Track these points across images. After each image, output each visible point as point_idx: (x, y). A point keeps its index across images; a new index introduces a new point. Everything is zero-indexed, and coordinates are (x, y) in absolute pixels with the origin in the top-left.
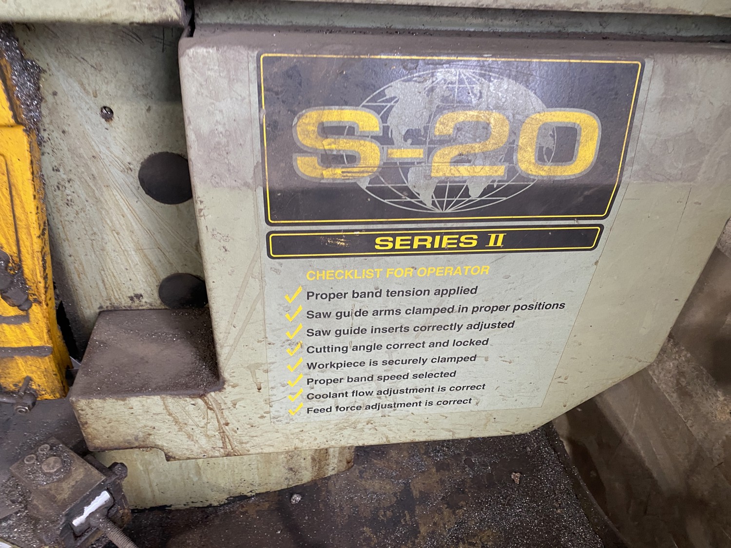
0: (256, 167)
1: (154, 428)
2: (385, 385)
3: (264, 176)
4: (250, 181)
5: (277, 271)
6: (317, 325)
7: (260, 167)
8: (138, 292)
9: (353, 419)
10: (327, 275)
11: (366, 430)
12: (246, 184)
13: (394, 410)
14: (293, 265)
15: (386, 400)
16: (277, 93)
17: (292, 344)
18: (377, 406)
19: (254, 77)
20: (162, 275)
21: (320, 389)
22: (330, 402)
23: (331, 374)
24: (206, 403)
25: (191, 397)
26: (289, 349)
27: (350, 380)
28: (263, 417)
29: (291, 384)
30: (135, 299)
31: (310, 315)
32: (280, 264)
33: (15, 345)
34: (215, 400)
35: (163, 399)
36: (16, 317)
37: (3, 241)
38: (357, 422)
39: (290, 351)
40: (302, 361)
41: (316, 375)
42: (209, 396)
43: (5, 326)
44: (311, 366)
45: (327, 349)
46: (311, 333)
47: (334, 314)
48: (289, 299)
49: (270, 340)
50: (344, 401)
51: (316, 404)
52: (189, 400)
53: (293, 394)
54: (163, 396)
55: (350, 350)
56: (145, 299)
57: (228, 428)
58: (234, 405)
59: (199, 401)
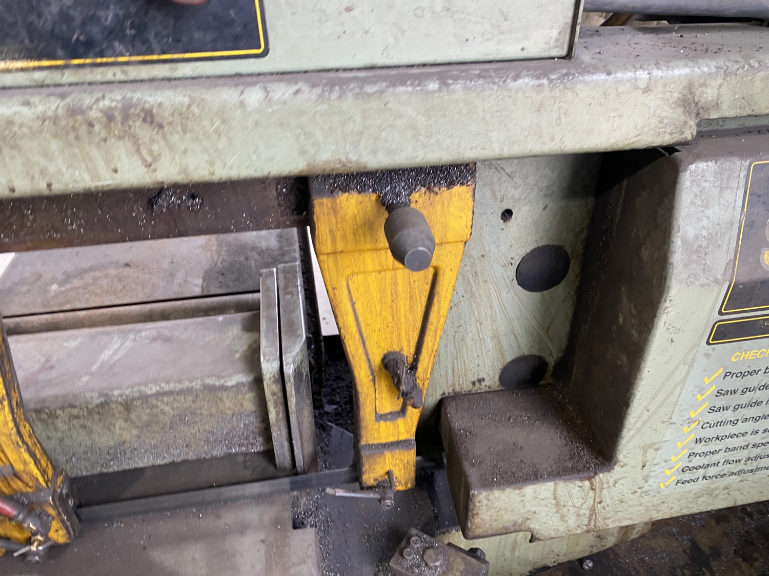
0: (728, 264)
1: (535, 513)
2: (755, 452)
3: (733, 271)
4: (720, 277)
5: (708, 356)
6: (721, 402)
7: (731, 264)
8: (481, 377)
9: (713, 486)
10: (749, 355)
11: (720, 496)
12: (716, 281)
13: (754, 474)
14: (724, 348)
15: (751, 465)
16: (759, 196)
17: (690, 421)
18: (740, 472)
19: (742, 183)
20: (509, 359)
21: (697, 461)
22: (701, 472)
23: (712, 447)
24: (592, 484)
25: (581, 480)
26: (686, 427)
27: (728, 449)
28: (635, 492)
29: (673, 459)
30: (477, 384)
31: (719, 393)
32: (714, 349)
33: (384, 441)
34: (601, 480)
35: (556, 484)
36: (391, 413)
37: (405, 344)
38: (716, 489)
39: (686, 429)
40: (693, 437)
41: (700, 448)
42: (597, 478)
43: (382, 423)
44: (698, 441)
45: (720, 423)
46: (712, 410)
47: (740, 391)
48: (707, 381)
49: (673, 420)
50: (711, 471)
51: (687, 476)
52: (578, 483)
53: (670, 469)
54: (557, 481)
55: (740, 422)
56: (486, 383)
57: (599, 506)
58: (615, 483)
59: (586, 483)
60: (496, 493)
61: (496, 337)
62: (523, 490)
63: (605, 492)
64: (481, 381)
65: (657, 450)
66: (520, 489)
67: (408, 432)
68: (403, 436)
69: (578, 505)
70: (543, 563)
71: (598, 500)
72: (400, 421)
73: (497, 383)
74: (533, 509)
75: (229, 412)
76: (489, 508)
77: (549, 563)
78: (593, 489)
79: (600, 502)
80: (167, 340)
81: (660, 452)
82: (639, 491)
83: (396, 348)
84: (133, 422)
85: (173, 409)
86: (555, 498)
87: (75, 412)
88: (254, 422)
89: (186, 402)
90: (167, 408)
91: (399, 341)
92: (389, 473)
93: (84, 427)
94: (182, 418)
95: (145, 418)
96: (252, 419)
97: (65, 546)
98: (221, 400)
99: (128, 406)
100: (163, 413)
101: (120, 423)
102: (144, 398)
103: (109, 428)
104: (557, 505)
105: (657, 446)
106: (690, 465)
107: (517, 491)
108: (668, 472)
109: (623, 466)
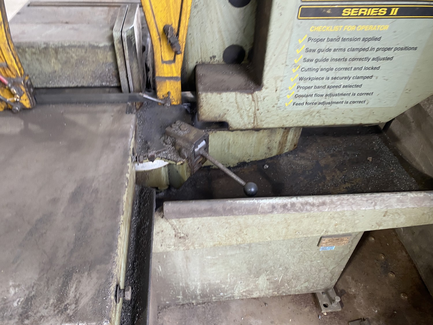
1: (228, 110)
2: (330, 91)
5: (299, 26)
6: (309, 56)
8: (214, 54)
9: (312, 109)
10: (319, 29)
11: (316, 117)
13: (331, 106)
14: (306, 23)
15: (329, 100)
17: (296, 66)
18: (323, 103)
20: (227, 46)
21: (302, 92)
22: (304, 100)
23: (308, 84)
24: (253, 97)
25: (248, 93)
26: (293, 69)
27: (316, 87)
28: (274, 107)
29: (290, 88)
30: (212, 58)
31: (308, 50)
32: (301, 23)
33: (166, 76)
34: (257, 96)
35: (236, 94)
36: (169, 61)
37: (173, 21)
38: (313, 112)
39: (294, 71)
40: (297, 76)
41: (302, 84)
42: (255, 93)
43: (165, 65)
44: (301, 79)
45: (310, 69)
46: (305, 60)
47: (317, 50)
48: (300, 42)
49: (287, 63)
50: (310, 100)
51: (298, 101)
52: (246, 95)
53: (290, 94)
54: (237, 92)
55: (319, 70)
56: (217, 59)
57: (258, 112)
58: (264, 99)
59: (250, 96)
60: (209, 95)
61: (220, 32)
62: (221, 95)
63: (259, 103)
64: (214, 57)
65: (282, 81)
66: (220, 94)
67: (177, 72)
68: (175, 75)
69: (248, 109)
70: (243, 159)
71: (257, 108)
72: (173, 65)
73: (222, 60)
74: (227, 108)
75: (101, 62)
76: (207, 104)
77: (246, 160)
78: (254, 100)
79: (258, 110)
80: (76, 30)
81: (283, 82)
82: (276, 106)
83: (169, 23)
84: (59, 60)
85: (76, 55)
86: (237, 103)
87: (34, 50)
88: (112, 68)
89: (82, 52)
90: (74, 55)
91: (171, 19)
92: (169, 93)
93: (38, 59)
94: (81, 61)
95: (64, 59)
96: (111, 67)
97: (29, 109)
98: (97, 53)
99: (56, 50)
100: (72, 57)
101: (53, 60)
102: (63, 47)
103: (49, 62)
104: (238, 107)
105: (281, 79)
106: (299, 94)
107: (219, 95)
108: (288, 97)
109: (266, 88)
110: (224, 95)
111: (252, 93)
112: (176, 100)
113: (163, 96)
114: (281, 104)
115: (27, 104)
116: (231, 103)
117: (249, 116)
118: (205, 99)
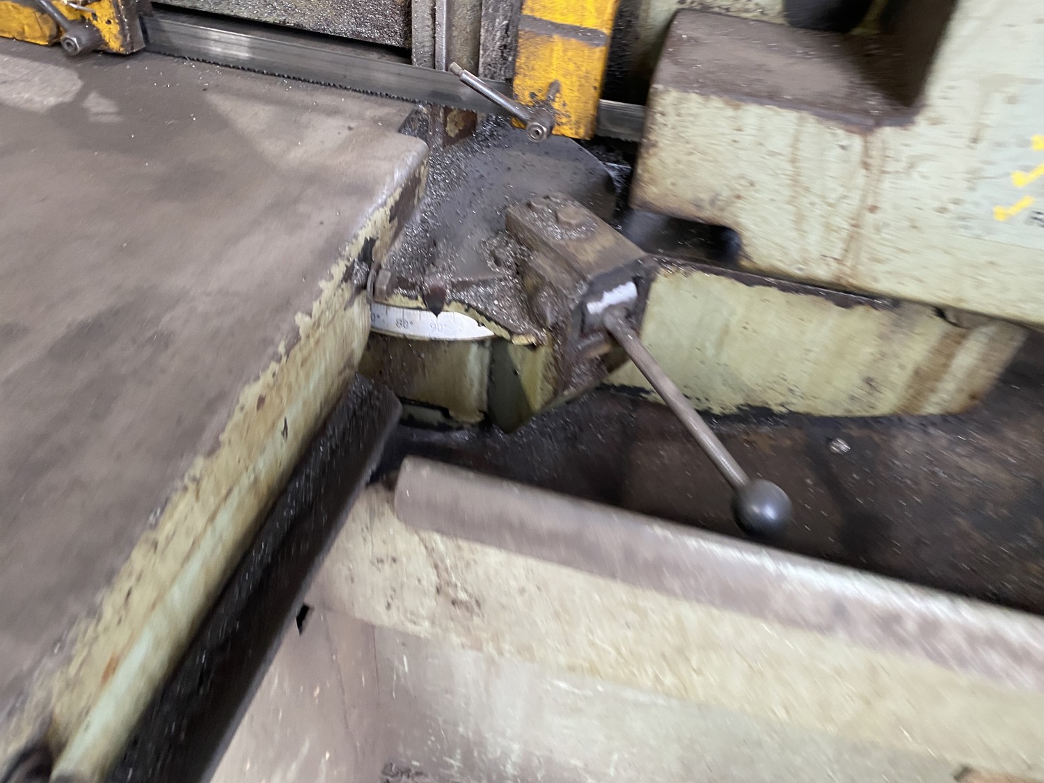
25: (850, 126)
33: (558, 19)
35: (801, 119)
53: (1027, 169)
54: (805, 114)
57: (870, 218)
58: (911, 166)
59: (856, 142)
63: (887, 181)
65: (1012, 101)
67: (600, 12)
68: (591, 22)
70: (763, 397)
71: (869, 202)
74: (752, 174)
76: (677, 138)
78: (866, 166)
79: (873, 209)
81: (1017, 108)
82: (953, 208)
86: (794, 161)
92: (554, 87)
104: (795, 181)
105: (1012, 90)
108: (1018, 179)
109: (935, 122)
110: (753, 114)
111: (866, 131)
112: (573, 118)
113: (533, 95)
114: (976, 204)
115: (112, 36)
116: (773, 154)
117: (829, 228)
118: (672, 119)
